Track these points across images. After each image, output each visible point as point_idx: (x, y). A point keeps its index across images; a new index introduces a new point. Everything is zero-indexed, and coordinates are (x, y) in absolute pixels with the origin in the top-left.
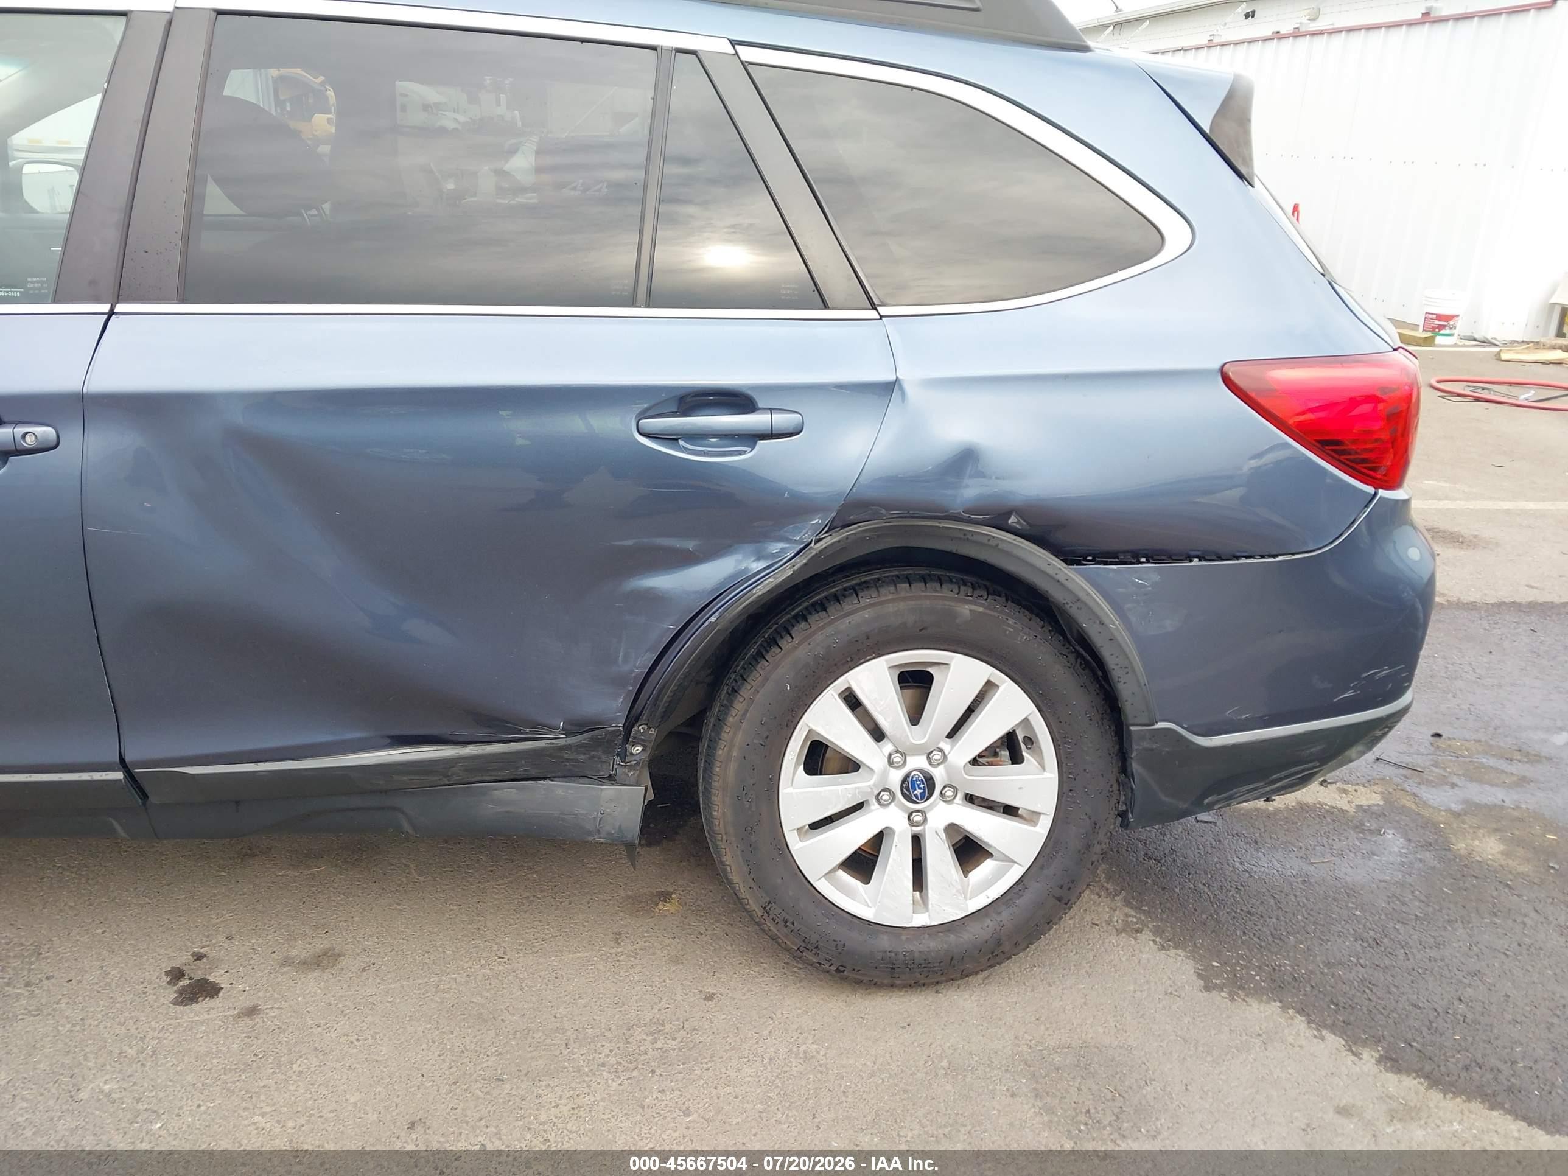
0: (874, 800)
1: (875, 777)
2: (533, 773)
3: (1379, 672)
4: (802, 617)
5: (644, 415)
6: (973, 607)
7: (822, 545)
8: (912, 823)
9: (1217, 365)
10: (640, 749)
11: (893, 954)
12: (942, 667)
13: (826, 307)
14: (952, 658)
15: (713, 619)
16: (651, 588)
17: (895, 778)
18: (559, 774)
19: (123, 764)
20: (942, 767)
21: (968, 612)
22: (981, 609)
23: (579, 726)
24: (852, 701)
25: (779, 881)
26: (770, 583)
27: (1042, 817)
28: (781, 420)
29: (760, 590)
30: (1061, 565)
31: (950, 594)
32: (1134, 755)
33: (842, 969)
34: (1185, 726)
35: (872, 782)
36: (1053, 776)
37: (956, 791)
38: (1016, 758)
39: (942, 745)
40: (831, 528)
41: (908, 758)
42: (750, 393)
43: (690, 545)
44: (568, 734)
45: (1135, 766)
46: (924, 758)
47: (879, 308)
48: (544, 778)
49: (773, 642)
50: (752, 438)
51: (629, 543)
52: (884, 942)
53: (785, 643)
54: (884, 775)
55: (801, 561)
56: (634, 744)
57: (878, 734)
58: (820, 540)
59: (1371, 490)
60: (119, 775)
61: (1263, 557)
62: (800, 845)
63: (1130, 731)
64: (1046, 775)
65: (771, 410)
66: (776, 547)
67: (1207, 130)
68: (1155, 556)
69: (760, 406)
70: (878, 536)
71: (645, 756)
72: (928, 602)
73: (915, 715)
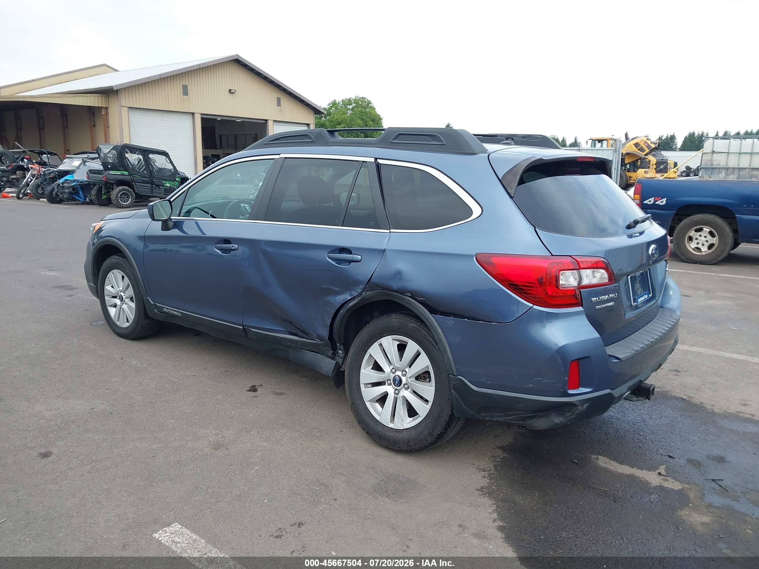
0: (386, 382)
1: (386, 375)
2: (315, 350)
5: (329, 253)
8: (395, 393)
9: (474, 254)
10: (341, 352)
11: (380, 433)
12: (408, 344)
14: (411, 341)
17: (392, 376)
18: (321, 353)
19: (243, 324)
20: (405, 377)
21: (412, 326)
22: (416, 326)
25: (355, 398)
27: (429, 402)
28: (356, 257)
31: (409, 319)
34: (468, 380)
37: (408, 386)
39: (406, 370)
41: (397, 371)
42: (350, 249)
43: (337, 289)
44: (320, 340)
46: (400, 372)
48: (318, 353)
51: (325, 287)
52: (379, 428)
54: (389, 375)
55: (360, 298)
56: (339, 350)
57: (388, 361)
60: (242, 328)
61: (488, 322)
62: (364, 389)
64: (432, 389)
65: (355, 254)
66: (354, 293)
67: (500, 178)
68: (454, 315)
69: (353, 253)
70: (381, 295)
71: (343, 355)
72: (402, 320)
73: (401, 358)
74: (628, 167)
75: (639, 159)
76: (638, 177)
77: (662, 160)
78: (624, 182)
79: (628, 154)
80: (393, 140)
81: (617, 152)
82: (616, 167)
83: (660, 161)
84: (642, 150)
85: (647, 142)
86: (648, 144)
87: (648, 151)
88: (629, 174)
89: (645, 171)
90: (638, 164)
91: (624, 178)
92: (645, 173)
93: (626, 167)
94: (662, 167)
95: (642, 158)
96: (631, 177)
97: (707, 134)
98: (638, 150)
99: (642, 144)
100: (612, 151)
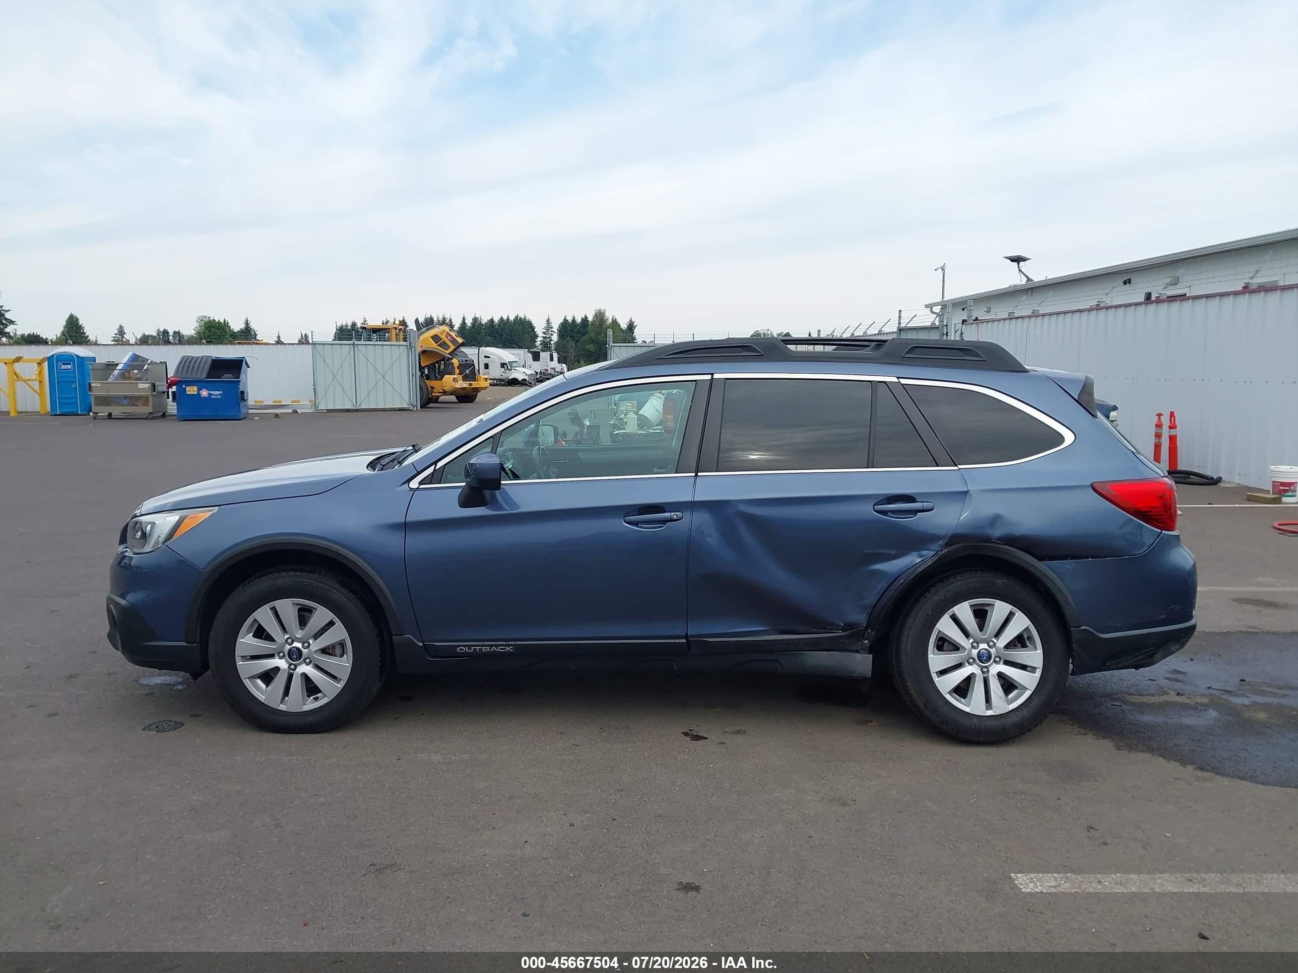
0: (966, 662)
1: (967, 651)
2: (828, 648)
3: (1175, 608)
4: (933, 585)
5: (875, 505)
6: (1003, 580)
7: (943, 552)
8: (983, 672)
9: (1090, 483)
10: (867, 641)
12: (992, 606)
13: (938, 466)
14: (995, 602)
15: (902, 581)
16: (878, 569)
17: (975, 652)
18: (840, 649)
19: (686, 637)
20: (994, 649)
23: (849, 626)
24: (955, 619)
26: (924, 566)
27: (1038, 669)
28: (926, 505)
29: (919, 570)
30: (1038, 561)
32: (1073, 640)
33: (958, 732)
34: (1094, 628)
35: (966, 653)
36: (1040, 651)
37: (1000, 658)
38: (1024, 646)
39: (993, 639)
40: (947, 545)
41: (980, 645)
42: (913, 496)
43: (893, 552)
44: (843, 630)
45: (1075, 646)
46: (986, 644)
47: (958, 466)
48: (833, 651)
49: (922, 595)
50: (915, 512)
51: (870, 551)
53: (928, 595)
54: (970, 652)
55: (935, 558)
56: (865, 640)
57: (967, 634)
58: (942, 550)
59: (1160, 531)
60: (684, 641)
62: (938, 679)
63: (1070, 630)
64: (1038, 651)
65: (922, 502)
66: (924, 552)
67: (1077, 398)
68: (1073, 557)
69: (918, 500)
71: (869, 645)
73: (981, 627)
74: (426, 372)
75: (442, 360)
76: (445, 387)
77: (466, 361)
78: (425, 396)
79: (424, 352)
80: (906, 354)
81: (413, 348)
82: (414, 374)
83: (464, 362)
84: (444, 345)
85: (449, 334)
86: (453, 338)
87: (454, 347)
88: (430, 383)
89: (454, 378)
90: (441, 367)
91: (425, 390)
92: (454, 381)
93: (424, 372)
94: (467, 371)
95: (446, 359)
96: (433, 388)
97: (451, 321)
98: (438, 345)
99: (443, 337)
100: (405, 347)
